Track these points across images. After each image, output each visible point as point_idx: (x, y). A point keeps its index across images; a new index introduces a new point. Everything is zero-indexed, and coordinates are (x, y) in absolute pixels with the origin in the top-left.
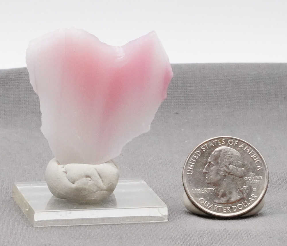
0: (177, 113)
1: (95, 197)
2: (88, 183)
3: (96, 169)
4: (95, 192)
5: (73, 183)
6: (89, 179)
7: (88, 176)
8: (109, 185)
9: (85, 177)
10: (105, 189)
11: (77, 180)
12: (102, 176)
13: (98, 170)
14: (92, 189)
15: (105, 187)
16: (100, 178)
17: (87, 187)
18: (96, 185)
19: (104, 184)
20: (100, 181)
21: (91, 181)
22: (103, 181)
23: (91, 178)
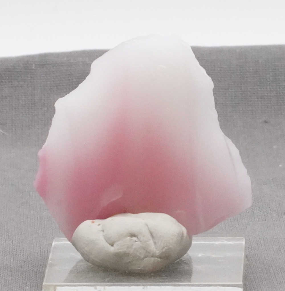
1: (142, 266)
2: (132, 245)
3: (147, 225)
4: (142, 259)
5: (112, 245)
6: (135, 239)
7: (133, 235)
8: (164, 250)
9: (129, 236)
10: (157, 255)
11: (117, 241)
12: (154, 235)
13: (149, 227)
14: (138, 254)
15: (158, 252)
16: (150, 238)
17: (131, 251)
18: (144, 249)
19: (156, 249)
20: (151, 242)
21: (137, 242)
22: (155, 243)
23: (137, 238)
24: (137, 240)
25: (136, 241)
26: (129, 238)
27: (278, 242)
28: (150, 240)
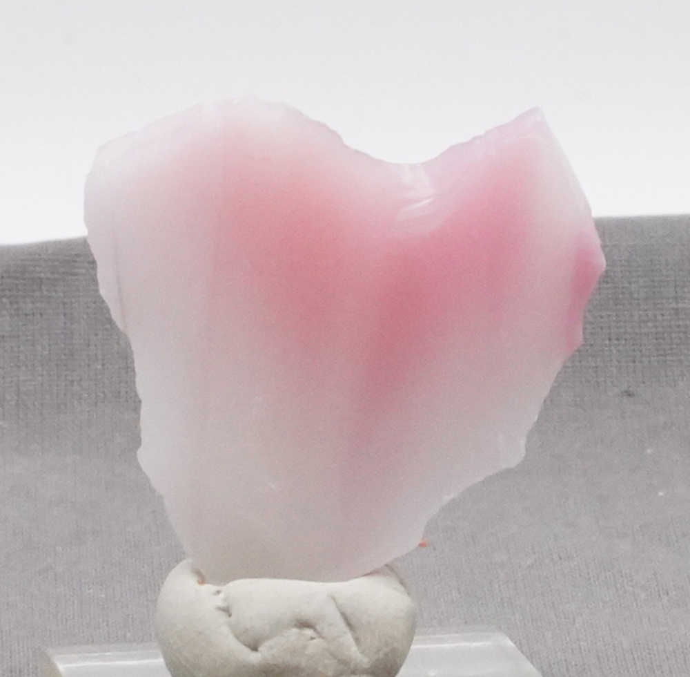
0: (629, 394)
2: (305, 647)
3: (334, 599)
5: (255, 648)
6: (309, 632)
7: (304, 624)
8: (381, 655)
9: (296, 626)
10: (366, 666)
11: (268, 638)
14: (320, 667)
16: (346, 629)
17: (303, 661)
18: (333, 655)
19: (363, 652)
20: (348, 638)
21: (315, 641)
22: (357, 640)
23: (315, 630)
24: (313, 636)
25: (312, 638)
26: (295, 630)
27: (647, 651)
28: (345, 633)
